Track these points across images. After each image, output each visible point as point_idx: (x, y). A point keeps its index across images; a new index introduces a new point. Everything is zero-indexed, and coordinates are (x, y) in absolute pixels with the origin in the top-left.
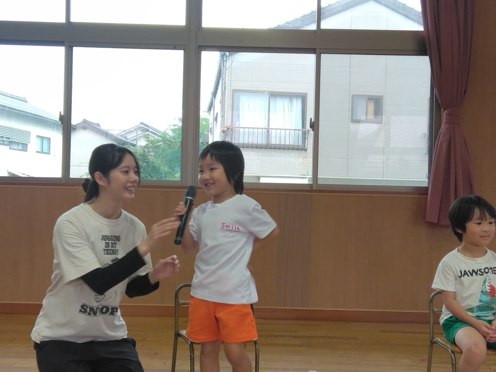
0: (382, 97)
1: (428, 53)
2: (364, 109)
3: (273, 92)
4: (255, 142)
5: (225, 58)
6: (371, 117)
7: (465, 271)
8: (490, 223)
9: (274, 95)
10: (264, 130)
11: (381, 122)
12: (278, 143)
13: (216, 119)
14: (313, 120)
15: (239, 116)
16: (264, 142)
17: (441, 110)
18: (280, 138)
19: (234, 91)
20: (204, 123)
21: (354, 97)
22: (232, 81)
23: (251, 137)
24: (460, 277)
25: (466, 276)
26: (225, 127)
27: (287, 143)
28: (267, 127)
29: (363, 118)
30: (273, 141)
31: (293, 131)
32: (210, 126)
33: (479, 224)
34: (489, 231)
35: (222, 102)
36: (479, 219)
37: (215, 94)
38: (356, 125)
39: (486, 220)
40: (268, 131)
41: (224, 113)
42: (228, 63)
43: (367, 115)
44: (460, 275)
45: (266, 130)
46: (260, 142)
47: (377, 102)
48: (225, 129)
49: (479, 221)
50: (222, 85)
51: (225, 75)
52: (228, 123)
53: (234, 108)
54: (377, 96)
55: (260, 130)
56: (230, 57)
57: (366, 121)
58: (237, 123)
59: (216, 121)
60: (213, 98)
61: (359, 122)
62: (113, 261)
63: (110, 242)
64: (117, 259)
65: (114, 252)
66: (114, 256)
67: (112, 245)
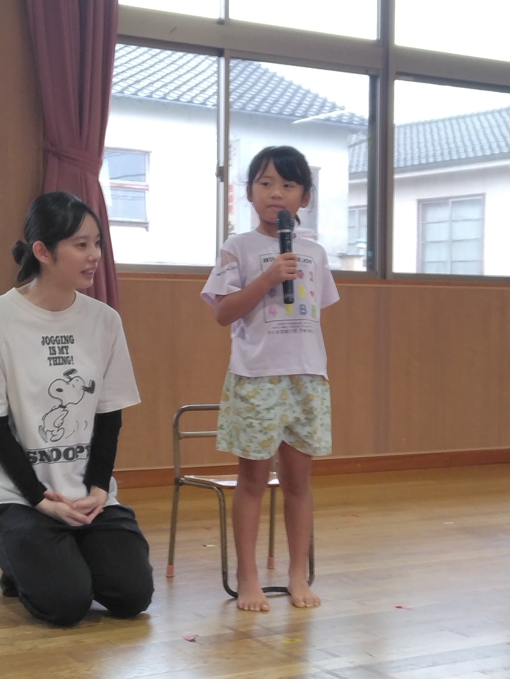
62: (67, 374)
63: (56, 345)
64: (73, 371)
65: (66, 361)
66: (67, 367)
67: (61, 350)
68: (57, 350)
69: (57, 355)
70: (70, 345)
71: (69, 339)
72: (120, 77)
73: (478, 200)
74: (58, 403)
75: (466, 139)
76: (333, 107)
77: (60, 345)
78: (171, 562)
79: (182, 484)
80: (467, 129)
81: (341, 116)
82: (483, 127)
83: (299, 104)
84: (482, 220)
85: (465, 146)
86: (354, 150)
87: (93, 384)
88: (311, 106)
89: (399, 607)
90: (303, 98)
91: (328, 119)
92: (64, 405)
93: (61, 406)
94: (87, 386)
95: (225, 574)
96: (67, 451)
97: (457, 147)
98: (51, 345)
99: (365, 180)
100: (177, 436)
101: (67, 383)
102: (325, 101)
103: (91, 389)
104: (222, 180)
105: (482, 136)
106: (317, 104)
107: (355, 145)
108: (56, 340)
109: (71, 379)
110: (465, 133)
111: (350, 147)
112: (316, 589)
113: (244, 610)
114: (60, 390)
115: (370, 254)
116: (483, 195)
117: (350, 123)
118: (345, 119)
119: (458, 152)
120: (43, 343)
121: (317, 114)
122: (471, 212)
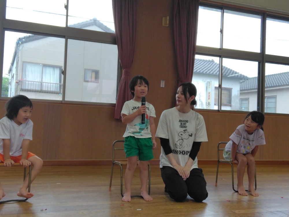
0: (99, 71)
1: (117, 44)
2: (90, 76)
3: (45, 64)
4: (34, 89)
5: (19, 45)
6: (93, 79)
7: (135, 107)
8: (145, 87)
9: (45, 66)
10: (39, 83)
11: (98, 83)
12: (46, 90)
13: (13, 77)
14: (63, 70)
15: (26, 75)
16: (39, 89)
17: (122, 69)
18: (48, 87)
19: (24, 62)
20: (6, 80)
21: (85, 69)
22: (22, 56)
23: (32, 86)
24: (133, 110)
25: (136, 109)
26: (18, 80)
27: (52, 90)
28: (41, 81)
29: (90, 80)
30: (44, 89)
31: (55, 84)
32: (10, 81)
33: (140, 86)
34: (144, 90)
35: (17, 68)
36: (139, 84)
37: (12, 64)
38: (86, 83)
39: (142, 84)
40: (42, 84)
41: (18, 73)
42: (20, 48)
43: (91, 78)
44: (133, 109)
45: (40, 83)
46: (37, 89)
47: (97, 73)
48: (18, 81)
49: (139, 85)
50: (17, 59)
51: (19, 54)
52: (19, 78)
53: (23, 71)
54: (97, 70)
55: (37, 83)
56: (22, 45)
57: (91, 82)
58: (25, 79)
59: (13, 78)
60: (12, 66)
61: (88, 81)
62: (184, 131)
63: (183, 123)
64: (186, 130)
65: (185, 127)
66: (185, 129)
67: (184, 124)
68: (183, 124)
69: (183, 125)
70: (187, 123)
71: (187, 121)
72: (196, 63)
73: (275, 97)
74: (181, 138)
75: (271, 81)
76: (236, 73)
77: (184, 123)
78: (216, 182)
79: (220, 162)
80: (271, 79)
81: (238, 75)
82: (276, 78)
83: (227, 72)
84: (276, 102)
85: (271, 83)
86: (241, 84)
87: (192, 134)
88: (230, 73)
89: (282, 198)
90: (228, 71)
91: (235, 76)
92: (183, 139)
93: (182, 139)
94: (190, 135)
95: (233, 185)
96: (182, 152)
97: (268, 83)
98: (181, 122)
99: (257, 90)
100: (219, 150)
101: (184, 133)
102: (234, 71)
103: (191, 136)
104: (220, 88)
105: (275, 81)
106: (232, 72)
107: (241, 83)
108: (183, 121)
109: (185, 132)
110: (271, 80)
111: (240, 83)
112: (257, 192)
113: (241, 195)
114: (182, 135)
115: (258, 107)
116: (276, 96)
117: (241, 77)
118: (239, 76)
119: (269, 84)
120: (179, 122)
121: (232, 75)
122: (273, 100)
